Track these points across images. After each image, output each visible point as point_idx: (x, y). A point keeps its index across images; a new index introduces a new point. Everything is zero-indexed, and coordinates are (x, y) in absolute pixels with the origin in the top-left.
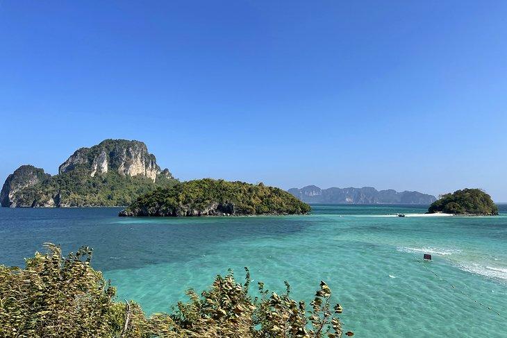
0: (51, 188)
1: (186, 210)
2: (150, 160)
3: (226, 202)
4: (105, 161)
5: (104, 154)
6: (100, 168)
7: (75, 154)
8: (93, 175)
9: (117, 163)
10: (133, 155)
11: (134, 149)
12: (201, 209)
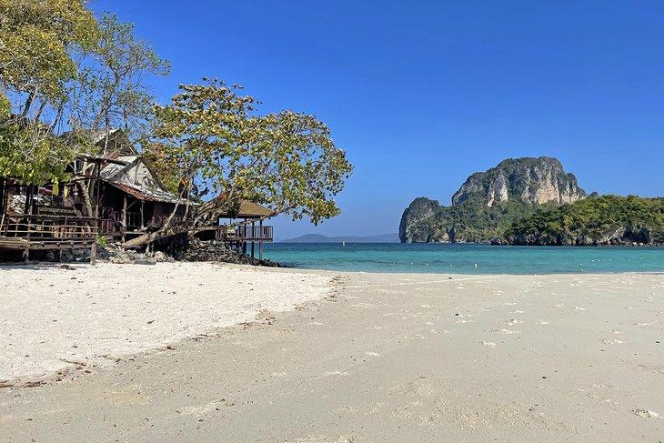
0: (445, 222)
1: (575, 238)
2: (565, 181)
3: (638, 227)
4: (504, 187)
5: (502, 178)
6: (498, 196)
7: (468, 180)
8: (490, 204)
9: (520, 189)
10: (540, 176)
11: (541, 168)
12: (596, 236)
